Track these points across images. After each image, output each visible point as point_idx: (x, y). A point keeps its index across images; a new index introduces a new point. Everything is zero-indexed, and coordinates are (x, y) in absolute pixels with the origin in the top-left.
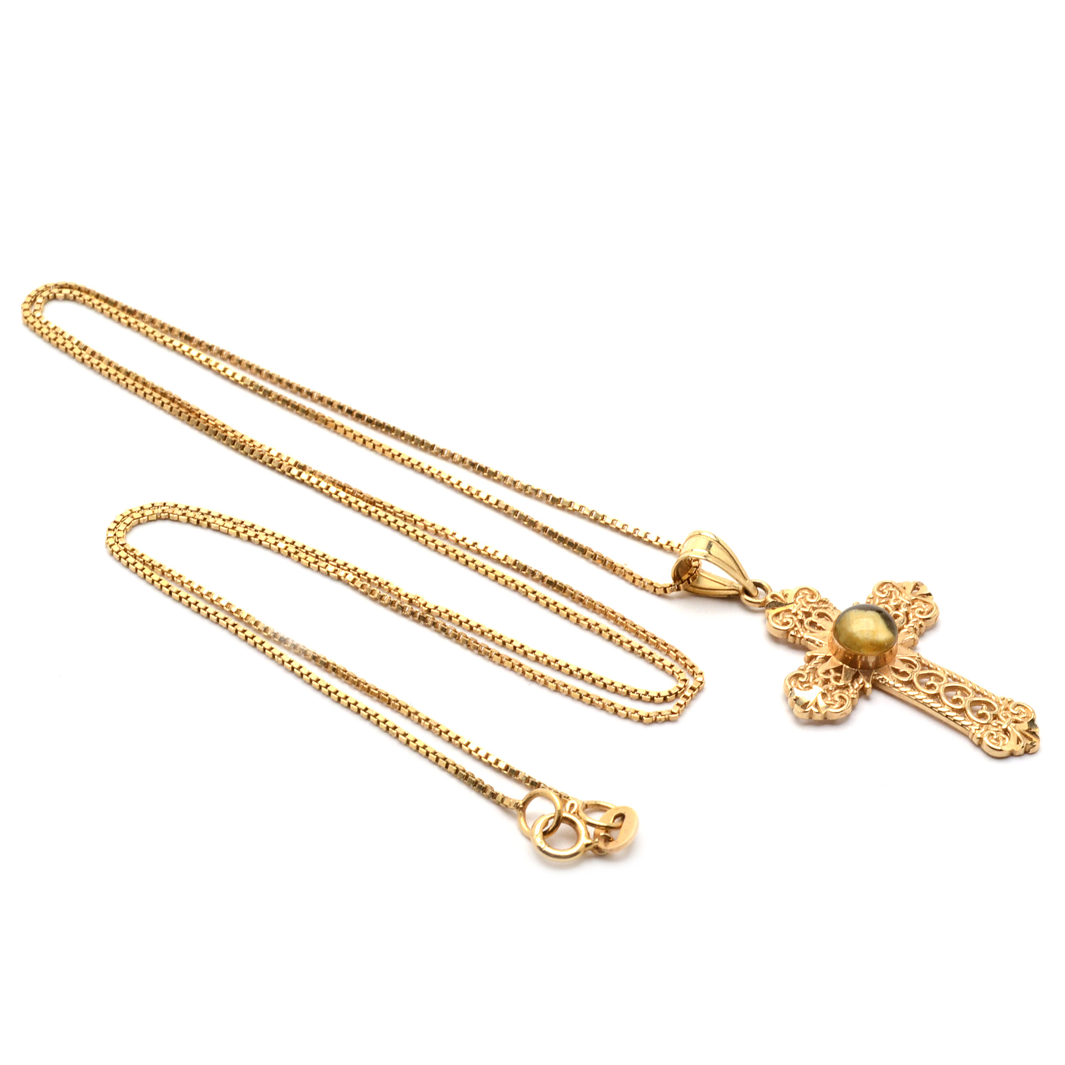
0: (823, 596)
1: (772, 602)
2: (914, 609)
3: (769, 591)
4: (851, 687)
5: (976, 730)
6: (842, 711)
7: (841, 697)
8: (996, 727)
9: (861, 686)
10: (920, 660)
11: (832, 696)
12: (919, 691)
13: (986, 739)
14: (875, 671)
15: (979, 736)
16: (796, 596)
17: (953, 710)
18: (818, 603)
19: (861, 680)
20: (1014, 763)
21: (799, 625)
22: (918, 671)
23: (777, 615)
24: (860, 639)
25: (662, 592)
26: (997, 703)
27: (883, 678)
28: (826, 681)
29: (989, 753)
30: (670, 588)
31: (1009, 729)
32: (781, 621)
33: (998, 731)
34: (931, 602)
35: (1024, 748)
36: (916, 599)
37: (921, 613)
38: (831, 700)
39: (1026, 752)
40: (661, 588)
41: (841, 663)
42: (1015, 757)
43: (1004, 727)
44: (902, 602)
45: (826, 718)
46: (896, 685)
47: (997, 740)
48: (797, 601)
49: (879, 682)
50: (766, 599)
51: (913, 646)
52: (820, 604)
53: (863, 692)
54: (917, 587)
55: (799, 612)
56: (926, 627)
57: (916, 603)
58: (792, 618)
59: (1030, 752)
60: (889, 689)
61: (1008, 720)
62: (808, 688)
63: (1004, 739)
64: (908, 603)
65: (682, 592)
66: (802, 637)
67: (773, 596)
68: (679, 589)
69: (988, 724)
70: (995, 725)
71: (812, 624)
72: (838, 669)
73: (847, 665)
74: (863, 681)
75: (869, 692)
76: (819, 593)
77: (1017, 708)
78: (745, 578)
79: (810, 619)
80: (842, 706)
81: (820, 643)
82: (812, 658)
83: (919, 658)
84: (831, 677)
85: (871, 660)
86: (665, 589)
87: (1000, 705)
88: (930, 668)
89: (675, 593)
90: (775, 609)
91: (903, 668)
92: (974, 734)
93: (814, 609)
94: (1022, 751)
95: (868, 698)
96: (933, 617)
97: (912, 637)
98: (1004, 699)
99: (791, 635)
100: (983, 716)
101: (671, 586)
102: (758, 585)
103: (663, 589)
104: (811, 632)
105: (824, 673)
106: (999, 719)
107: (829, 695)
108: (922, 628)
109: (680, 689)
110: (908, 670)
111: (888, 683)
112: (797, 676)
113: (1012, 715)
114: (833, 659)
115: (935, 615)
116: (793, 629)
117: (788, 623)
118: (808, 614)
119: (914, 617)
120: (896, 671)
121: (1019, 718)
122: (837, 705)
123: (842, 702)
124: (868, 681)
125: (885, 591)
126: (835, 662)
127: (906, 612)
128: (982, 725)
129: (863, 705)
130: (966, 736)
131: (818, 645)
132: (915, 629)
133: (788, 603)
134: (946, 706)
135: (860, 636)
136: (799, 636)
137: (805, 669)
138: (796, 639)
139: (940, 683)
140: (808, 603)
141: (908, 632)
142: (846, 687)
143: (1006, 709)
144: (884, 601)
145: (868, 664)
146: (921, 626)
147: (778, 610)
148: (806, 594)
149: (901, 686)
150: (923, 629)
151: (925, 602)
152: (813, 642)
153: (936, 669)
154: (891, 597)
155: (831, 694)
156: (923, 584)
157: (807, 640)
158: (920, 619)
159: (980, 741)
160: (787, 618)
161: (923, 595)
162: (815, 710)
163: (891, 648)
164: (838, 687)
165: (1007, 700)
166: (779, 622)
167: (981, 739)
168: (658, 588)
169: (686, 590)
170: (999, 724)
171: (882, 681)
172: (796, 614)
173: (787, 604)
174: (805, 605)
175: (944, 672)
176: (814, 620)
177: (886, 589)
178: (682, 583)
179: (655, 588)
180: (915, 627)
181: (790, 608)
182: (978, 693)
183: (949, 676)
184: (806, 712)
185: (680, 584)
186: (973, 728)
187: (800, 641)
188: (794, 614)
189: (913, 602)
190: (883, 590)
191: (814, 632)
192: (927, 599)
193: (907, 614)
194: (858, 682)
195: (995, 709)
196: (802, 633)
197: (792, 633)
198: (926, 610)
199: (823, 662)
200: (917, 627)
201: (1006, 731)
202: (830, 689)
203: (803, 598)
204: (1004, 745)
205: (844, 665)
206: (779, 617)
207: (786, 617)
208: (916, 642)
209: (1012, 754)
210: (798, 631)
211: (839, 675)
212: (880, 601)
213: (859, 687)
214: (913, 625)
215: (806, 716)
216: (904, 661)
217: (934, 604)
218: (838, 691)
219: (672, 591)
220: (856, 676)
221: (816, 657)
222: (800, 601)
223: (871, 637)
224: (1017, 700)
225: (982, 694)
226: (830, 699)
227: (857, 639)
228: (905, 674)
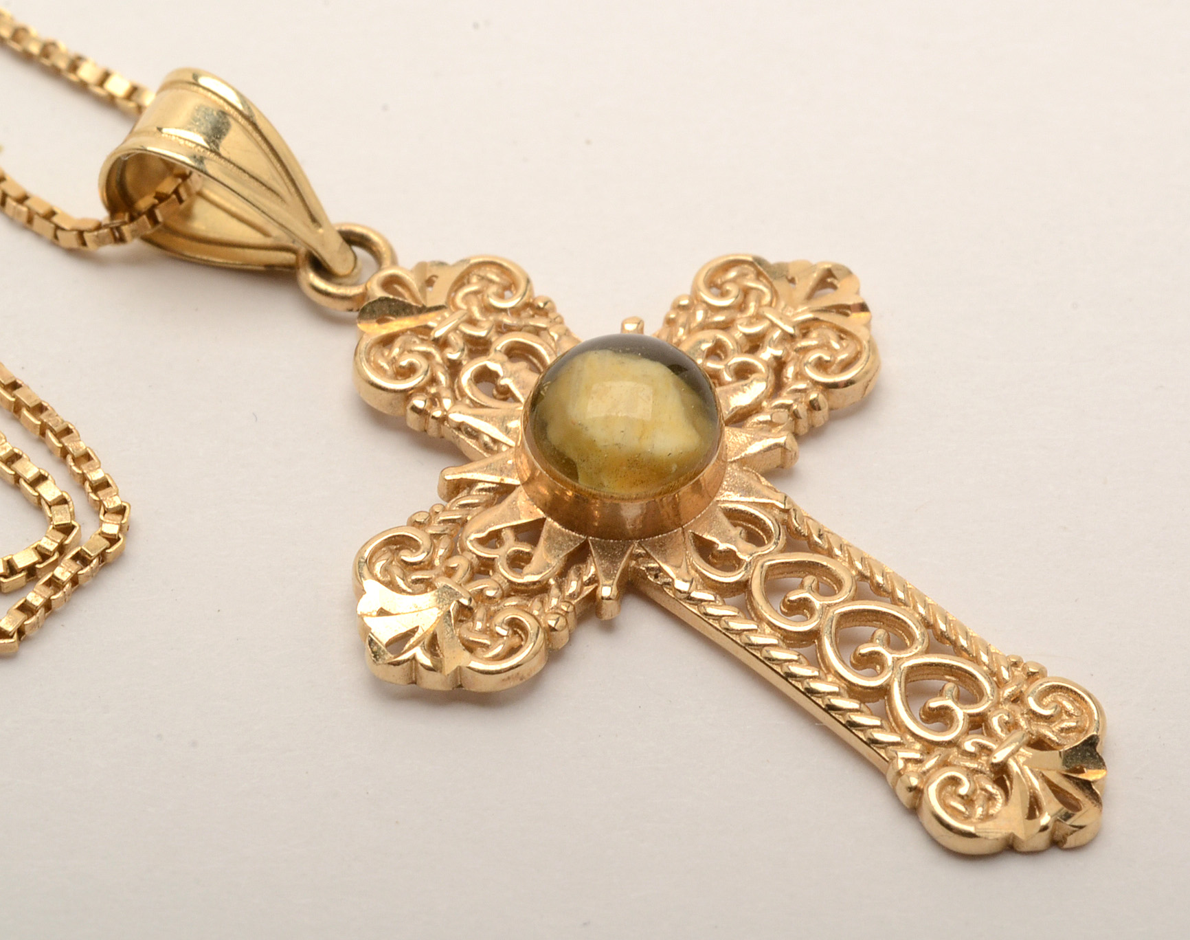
0: (540, 291)
1: (381, 300)
2: (806, 350)
3: (387, 262)
4: (554, 591)
5: (907, 760)
6: (512, 668)
7: (515, 625)
8: (972, 756)
9: (588, 590)
10: (786, 517)
11: (490, 617)
12: (760, 619)
13: (932, 792)
14: (640, 545)
15: (914, 782)
16: (461, 282)
17: (853, 691)
18: (516, 311)
19: (591, 570)
20: (1012, 870)
21: (443, 378)
22: (773, 554)
23: (388, 341)
24: (600, 444)
25: (70, 240)
26: (992, 674)
27: (660, 569)
28: (484, 568)
29: (939, 840)
30: (96, 233)
31: (1014, 767)
32: (393, 361)
33: (976, 771)
34: (862, 333)
35: (1047, 833)
36: (815, 320)
37: (821, 365)
38: (483, 631)
39: (1056, 843)
40: (72, 230)
41: (541, 514)
42: (1019, 855)
43: (998, 757)
44: (774, 326)
45: (461, 686)
46: (695, 594)
47: (968, 800)
48: (459, 300)
49: (645, 578)
50: (366, 289)
51: (782, 467)
52: (524, 314)
53: (590, 608)
54: (829, 280)
55: (453, 337)
56: (831, 409)
57: (814, 334)
58: (427, 356)
59: (1065, 846)
60: (672, 601)
61: (1017, 735)
62: (422, 586)
63: (991, 797)
64: (791, 330)
65: (134, 245)
66: (444, 419)
67: (390, 282)
68: (121, 240)
69: (950, 744)
70: (972, 749)
71: (485, 377)
72: (529, 533)
73: (556, 520)
74: (595, 575)
75: (609, 609)
76: (528, 281)
77: (1049, 699)
78: (314, 220)
79: (480, 362)
80: (512, 651)
81: (495, 441)
82: (457, 488)
83: (786, 511)
84: (499, 554)
85: (631, 512)
86: (81, 233)
87: (1000, 684)
88: (814, 548)
89: (110, 249)
90: (388, 321)
91: (726, 539)
92: (899, 774)
93: (503, 329)
94: (1042, 840)
95: (609, 627)
96: (859, 380)
97: (781, 440)
98: (1015, 664)
99: (414, 409)
100: (941, 717)
101: (99, 227)
102: (353, 239)
103: (75, 233)
104: (475, 405)
105: (482, 542)
106: (990, 733)
107: (480, 613)
108: (817, 413)
109: (44, 555)
110: (744, 551)
111: (670, 584)
112: (399, 543)
113: (1029, 721)
114: (521, 499)
115: (866, 373)
116: (421, 389)
117: (411, 370)
118: (478, 347)
119: (799, 375)
120: (705, 549)
121: (1049, 733)
122: (498, 649)
123: (516, 640)
124: (608, 575)
125: (728, 287)
126: (524, 509)
127: (777, 359)
128: (930, 746)
129: (591, 645)
130: (881, 774)
131: (486, 447)
132: (795, 416)
133: (429, 305)
134: (830, 678)
135: (600, 435)
136: (437, 413)
137: (430, 521)
138: (426, 422)
139: (828, 601)
140: (488, 309)
141: (771, 424)
142: (541, 590)
143: (1017, 699)
144: (720, 318)
145: (624, 524)
146: (813, 406)
147: (396, 325)
148: (491, 281)
149: (712, 598)
150: (820, 417)
151: (842, 334)
152: (474, 434)
153: (830, 553)
154: (741, 307)
155: (488, 610)
156: (849, 273)
157: (460, 427)
158: (816, 383)
159: (915, 798)
160: (412, 353)
161: (843, 310)
162: (425, 659)
163: (696, 474)
164: (515, 590)
165: (1024, 669)
166: (386, 366)
167: (917, 791)
168: (63, 229)
169: (147, 240)
170: (983, 748)
171: (656, 576)
172: (442, 343)
173: (423, 310)
174: (477, 315)
175: (851, 562)
176: (494, 366)
177: (733, 281)
178: (132, 219)
179: (58, 228)
180: (795, 407)
181: (431, 324)
182: (942, 637)
183: (862, 577)
184: (398, 664)
185: (124, 223)
186: (903, 754)
187: (439, 429)
188: (436, 341)
189: (805, 328)
190: (723, 283)
191: (482, 406)
192: (854, 322)
193: (779, 366)
194: (580, 576)
195: (981, 693)
196: (447, 403)
197: (419, 402)
198: (843, 356)
199: (488, 504)
200: (801, 408)
201: (1001, 774)
202: (490, 593)
203: (476, 293)
204: (987, 817)
205: (549, 520)
206: (391, 350)
207: (411, 351)
208: (789, 454)
209: (1010, 847)
210: (434, 400)
211: (526, 549)
212: (706, 317)
213: (579, 594)
214: (789, 402)
215: (396, 675)
216: (735, 516)
217: (865, 343)
218: (512, 602)
219: (101, 242)
220: (578, 557)
221: (471, 484)
222: (467, 303)
223: (632, 442)
224: (1056, 673)
225: (954, 643)
226: (479, 625)
227: (592, 443)
228: (729, 561)
